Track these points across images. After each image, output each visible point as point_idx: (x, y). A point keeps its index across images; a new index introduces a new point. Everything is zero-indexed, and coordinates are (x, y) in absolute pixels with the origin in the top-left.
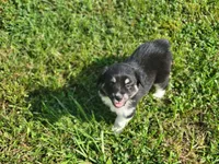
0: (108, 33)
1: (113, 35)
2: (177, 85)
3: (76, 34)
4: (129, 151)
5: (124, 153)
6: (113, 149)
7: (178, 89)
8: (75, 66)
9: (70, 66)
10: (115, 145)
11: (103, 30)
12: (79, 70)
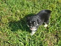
0: (34, 7)
1: (36, 7)
2: (52, 24)
3: (25, 6)
4: (34, 41)
5: (32, 41)
6: (29, 40)
7: (52, 25)
8: (23, 15)
9: (22, 15)
10: (30, 39)
11: (33, 6)
12: (24, 16)
